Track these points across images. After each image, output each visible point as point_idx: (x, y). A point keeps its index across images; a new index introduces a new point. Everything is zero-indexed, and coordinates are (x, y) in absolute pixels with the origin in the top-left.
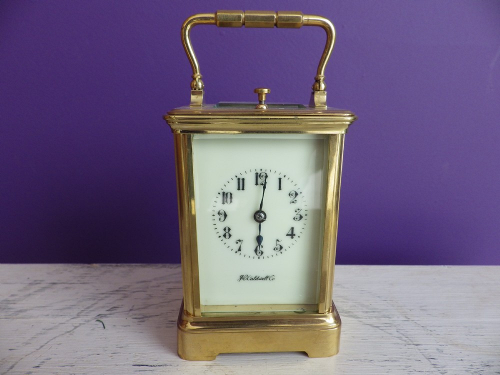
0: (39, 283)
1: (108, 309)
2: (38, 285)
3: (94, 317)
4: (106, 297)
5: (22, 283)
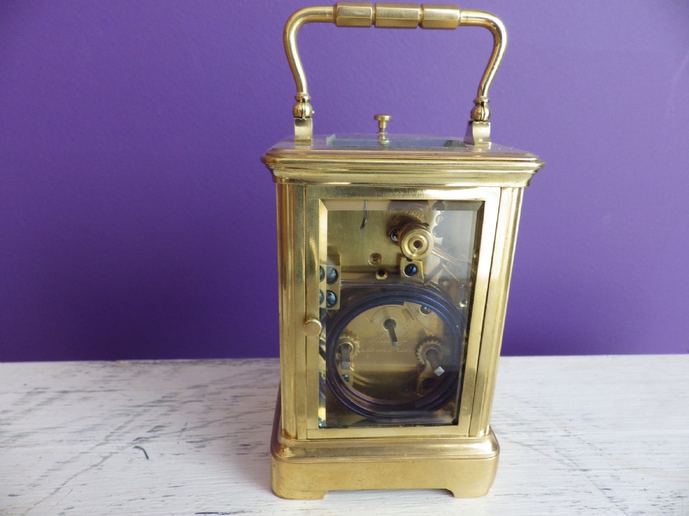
0: (43, 392)
1: (150, 429)
2: (42, 395)
3: (130, 441)
4: (145, 411)
5: (16, 393)
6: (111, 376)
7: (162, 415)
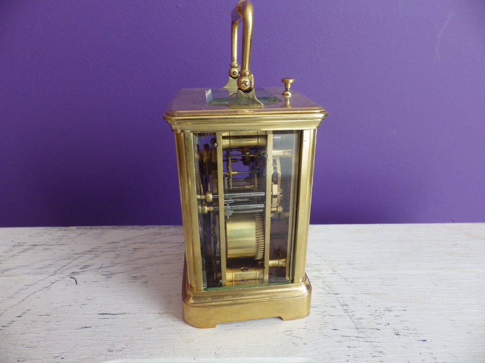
0: (22, 245)
1: (81, 267)
2: (21, 247)
3: (68, 274)
4: (80, 257)
5: (7, 245)
6: (63, 236)
7: (89, 259)
